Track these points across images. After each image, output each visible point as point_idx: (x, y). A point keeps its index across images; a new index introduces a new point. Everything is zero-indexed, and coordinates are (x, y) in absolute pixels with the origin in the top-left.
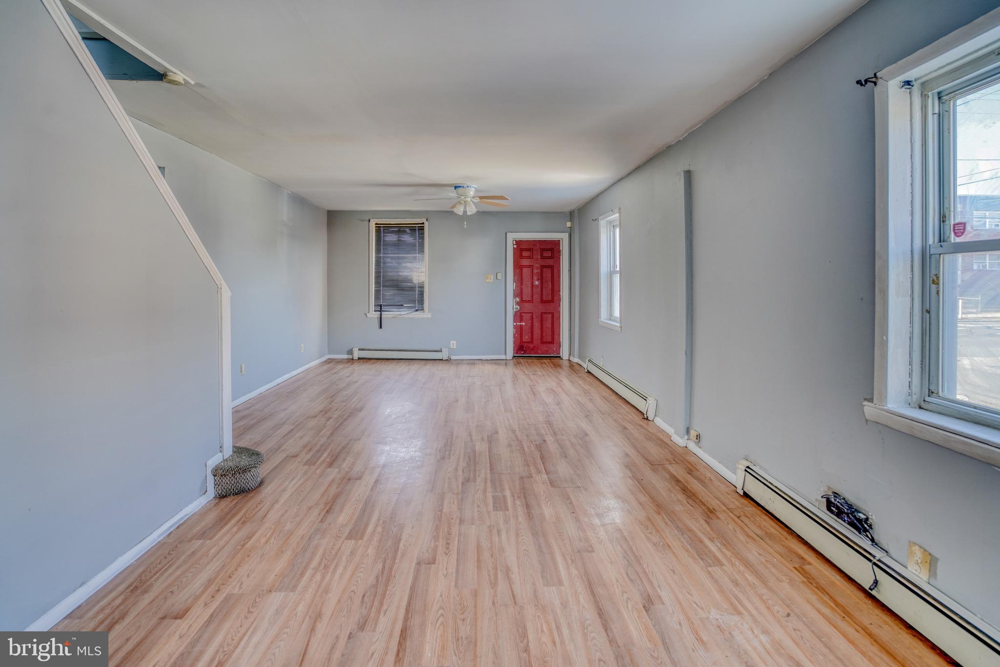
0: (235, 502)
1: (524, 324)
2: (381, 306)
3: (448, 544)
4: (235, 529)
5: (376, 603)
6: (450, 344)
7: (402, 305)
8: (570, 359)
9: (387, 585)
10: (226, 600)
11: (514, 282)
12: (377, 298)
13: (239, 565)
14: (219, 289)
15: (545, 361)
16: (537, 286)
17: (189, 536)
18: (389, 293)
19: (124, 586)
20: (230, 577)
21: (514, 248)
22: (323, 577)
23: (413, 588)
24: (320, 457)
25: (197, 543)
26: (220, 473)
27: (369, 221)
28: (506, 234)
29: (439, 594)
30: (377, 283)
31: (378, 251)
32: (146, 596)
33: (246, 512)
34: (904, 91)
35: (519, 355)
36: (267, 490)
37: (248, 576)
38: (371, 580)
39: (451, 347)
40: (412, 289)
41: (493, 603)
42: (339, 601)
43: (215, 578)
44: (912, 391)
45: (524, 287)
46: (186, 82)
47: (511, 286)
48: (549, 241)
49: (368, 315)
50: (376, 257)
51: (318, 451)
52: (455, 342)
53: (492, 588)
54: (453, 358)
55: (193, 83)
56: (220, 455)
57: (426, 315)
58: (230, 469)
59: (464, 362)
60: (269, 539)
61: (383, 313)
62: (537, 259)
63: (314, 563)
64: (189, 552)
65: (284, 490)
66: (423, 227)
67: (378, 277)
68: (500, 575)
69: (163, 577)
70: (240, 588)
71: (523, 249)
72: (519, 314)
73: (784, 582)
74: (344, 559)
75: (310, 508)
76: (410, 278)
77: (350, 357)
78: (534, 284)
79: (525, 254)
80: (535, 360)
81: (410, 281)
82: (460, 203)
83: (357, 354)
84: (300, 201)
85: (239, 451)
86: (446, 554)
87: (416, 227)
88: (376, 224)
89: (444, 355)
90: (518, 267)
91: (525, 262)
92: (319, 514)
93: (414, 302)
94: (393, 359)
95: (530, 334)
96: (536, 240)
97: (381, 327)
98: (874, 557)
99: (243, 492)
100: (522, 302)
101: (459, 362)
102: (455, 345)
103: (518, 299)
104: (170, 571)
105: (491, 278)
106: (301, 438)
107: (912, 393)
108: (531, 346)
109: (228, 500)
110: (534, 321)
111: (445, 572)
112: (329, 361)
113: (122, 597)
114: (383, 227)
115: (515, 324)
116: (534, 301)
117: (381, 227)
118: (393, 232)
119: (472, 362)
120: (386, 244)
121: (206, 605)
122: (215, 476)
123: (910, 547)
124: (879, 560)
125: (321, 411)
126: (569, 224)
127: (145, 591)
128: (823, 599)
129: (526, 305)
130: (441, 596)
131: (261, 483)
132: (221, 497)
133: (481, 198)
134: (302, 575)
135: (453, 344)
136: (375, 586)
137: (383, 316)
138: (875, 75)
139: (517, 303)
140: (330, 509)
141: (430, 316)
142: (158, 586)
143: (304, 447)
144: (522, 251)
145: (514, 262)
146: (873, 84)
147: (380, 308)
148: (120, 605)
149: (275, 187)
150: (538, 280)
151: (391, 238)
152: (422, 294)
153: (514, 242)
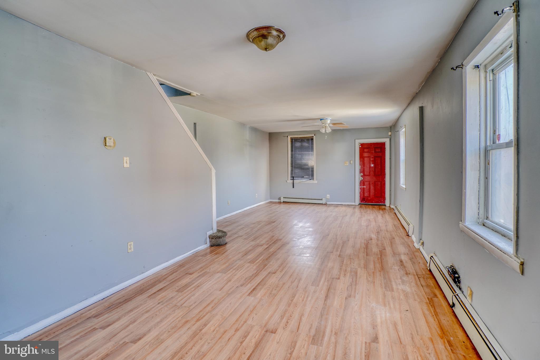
0: (215, 248)
1: (365, 187)
2: (293, 177)
3: (283, 269)
4: (213, 255)
5: (249, 281)
6: (327, 196)
7: (303, 177)
8: (390, 206)
9: (255, 277)
10: (204, 273)
11: (360, 165)
12: (292, 173)
13: (211, 265)
14: (211, 169)
15: (376, 207)
16: (372, 167)
17: (199, 255)
18: (297, 171)
19: (178, 265)
20: (207, 267)
21: (360, 147)
22: (235, 272)
23: (263, 279)
24: (250, 237)
25: (201, 257)
26: (211, 237)
27: (287, 137)
28: (355, 140)
29: (271, 282)
30: (292, 166)
31: (292, 151)
32: (183, 268)
33: (218, 251)
34: (476, 71)
35: (362, 203)
36: (228, 246)
37: (213, 268)
38: (251, 275)
39: (327, 198)
40: (308, 169)
41: (289, 287)
42: (238, 278)
43: (203, 267)
44: (479, 217)
45: (365, 167)
46: (197, 95)
47: (358, 167)
48: (380, 143)
49: (288, 182)
50: (291, 154)
51: (250, 236)
52: (329, 195)
53: (291, 283)
54: (328, 203)
55: (199, 94)
56: (212, 231)
57: (315, 182)
58: (214, 236)
59: (333, 205)
60: (223, 259)
61: (294, 180)
62: (372, 153)
63: (234, 268)
64: (197, 259)
65: (233, 247)
66: (313, 138)
67: (292, 164)
68: (296, 280)
69: (189, 265)
70: (210, 270)
71: (364, 148)
72: (362, 182)
73: (417, 301)
74: (245, 268)
75: (240, 253)
76: (307, 163)
77: (280, 201)
78: (371, 166)
79: (365, 150)
80: (370, 206)
81: (307, 165)
82: (323, 127)
83: (282, 200)
84: (255, 130)
85: (219, 231)
86: (281, 272)
87: (309, 139)
88: (291, 138)
89: (323, 202)
90: (362, 157)
91: (366, 155)
92: (242, 255)
93: (308, 175)
94: (299, 203)
95: (368, 193)
96: (371, 143)
97: (293, 187)
98: (456, 293)
99: (219, 245)
100: (364, 176)
101: (330, 205)
102: (329, 197)
103: (362, 174)
104: (191, 263)
105: (348, 163)
106: (246, 230)
107: (479, 218)
108: (369, 198)
109: (214, 247)
110: (371, 186)
111: (277, 276)
112: (271, 202)
113: (177, 267)
114: (294, 139)
115: (360, 187)
116: (371, 175)
117: (293, 139)
118: (298, 141)
119: (337, 206)
120: (296, 148)
121: (199, 273)
122: (210, 238)
123: (468, 288)
124: (457, 295)
125: (258, 222)
126: (390, 133)
127: (183, 267)
128: (430, 309)
129: (366, 177)
130: (272, 282)
131: (226, 244)
132: (212, 246)
133: (334, 124)
134: (229, 270)
135: (328, 196)
136: (251, 277)
137: (294, 182)
138: (462, 63)
139: (362, 176)
140: (246, 254)
141: (317, 182)
142: (187, 266)
143: (246, 233)
144: (364, 149)
145: (360, 154)
146: (461, 68)
147: (293, 178)
148: (176, 269)
149: (242, 125)
150: (373, 164)
151: (298, 144)
152: (313, 171)
153: (360, 144)
